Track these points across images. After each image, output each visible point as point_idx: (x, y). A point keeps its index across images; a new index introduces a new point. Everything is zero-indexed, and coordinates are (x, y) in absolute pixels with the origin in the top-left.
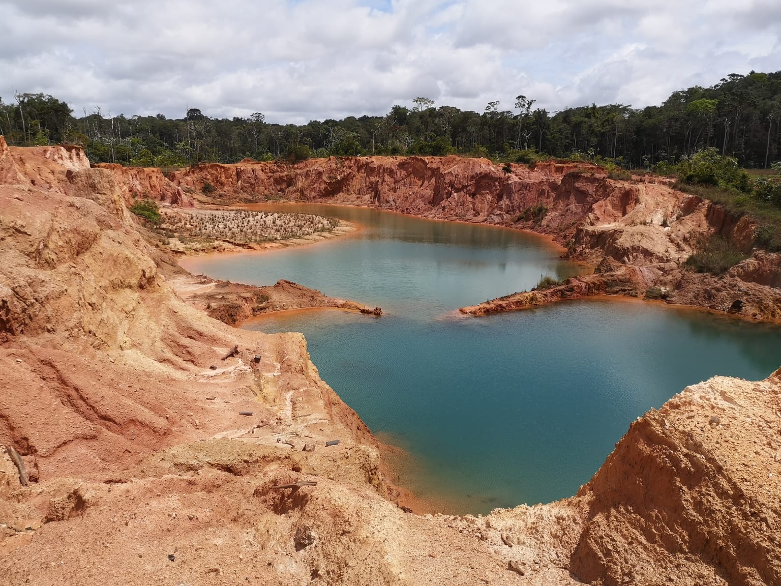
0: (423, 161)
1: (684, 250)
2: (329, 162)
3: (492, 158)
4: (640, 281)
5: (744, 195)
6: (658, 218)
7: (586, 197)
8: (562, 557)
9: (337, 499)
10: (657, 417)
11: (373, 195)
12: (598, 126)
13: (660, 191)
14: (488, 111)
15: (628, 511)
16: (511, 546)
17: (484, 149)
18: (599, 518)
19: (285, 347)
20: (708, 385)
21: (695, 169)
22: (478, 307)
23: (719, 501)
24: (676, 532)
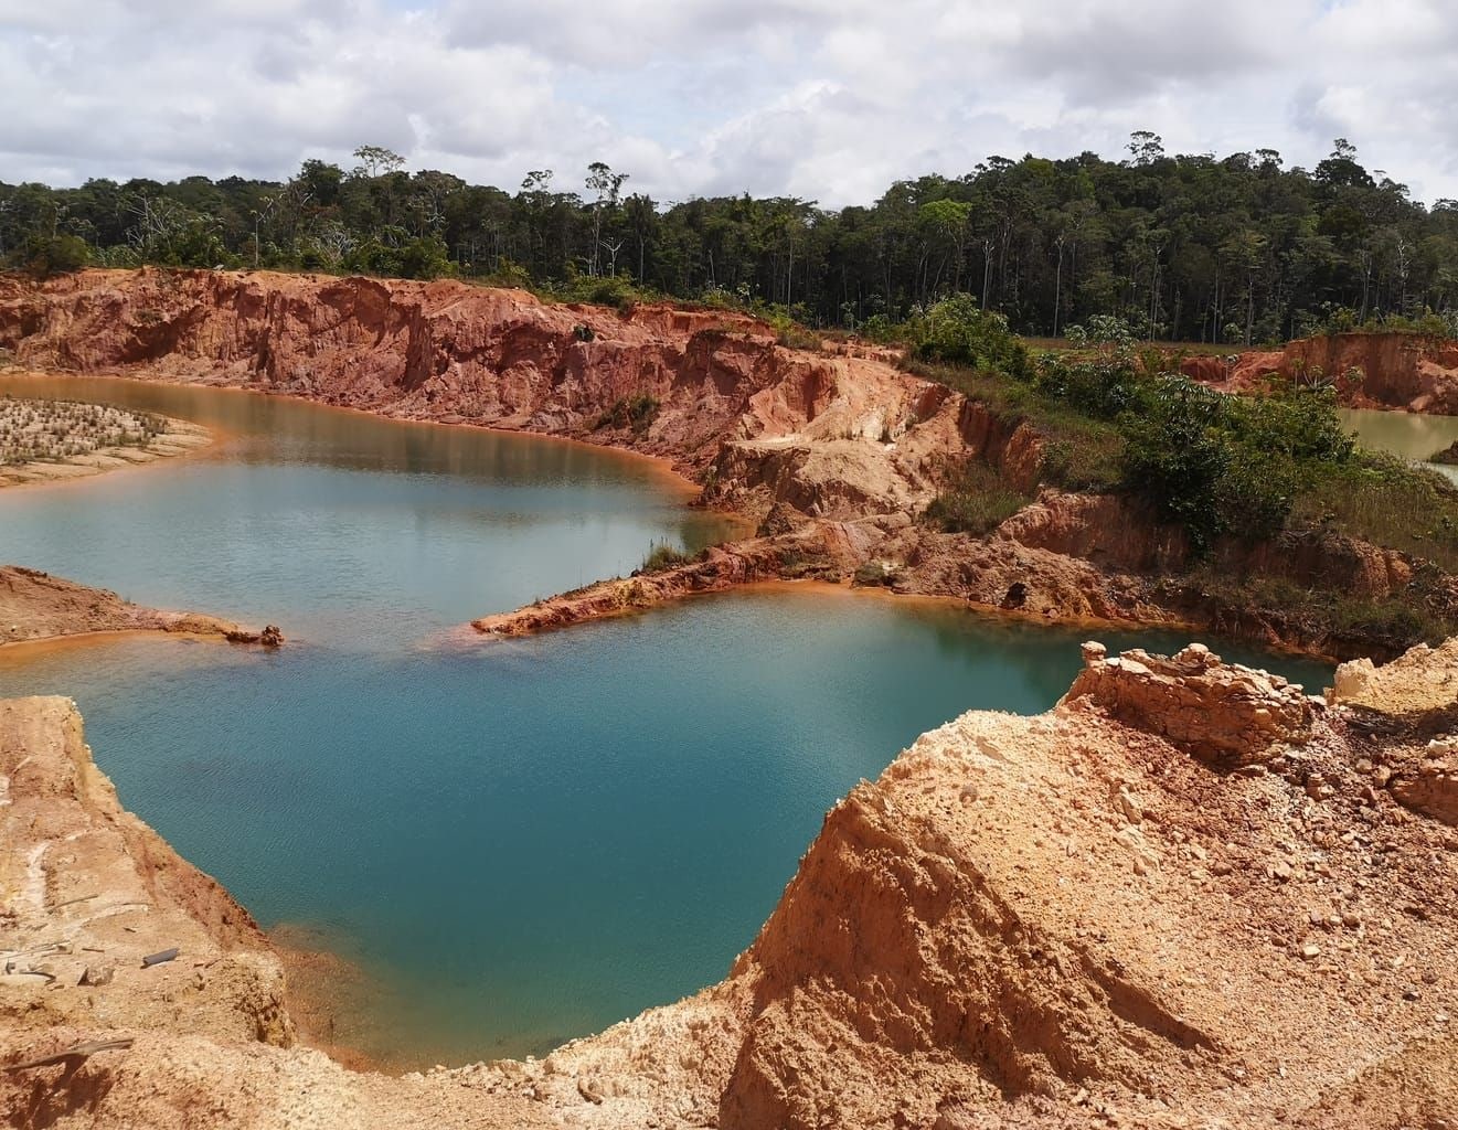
0: (381, 290)
1: (921, 489)
2: (141, 279)
3: (540, 292)
4: (843, 551)
5: (1019, 384)
6: (873, 427)
7: (737, 381)
8: (704, 1104)
9: (191, 1067)
10: (871, 796)
11: (255, 361)
12: (756, 239)
13: (876, 373)
14: (527, 190)
15: (824, 987)
16: (599, 1103)
17: (520, 270)
18: (773, 1011)
19: (21, 733)
20: (956, 729)
21: (935, 333)
22: (515, 617)
23: (981, 939)
24: (911, 1011)
